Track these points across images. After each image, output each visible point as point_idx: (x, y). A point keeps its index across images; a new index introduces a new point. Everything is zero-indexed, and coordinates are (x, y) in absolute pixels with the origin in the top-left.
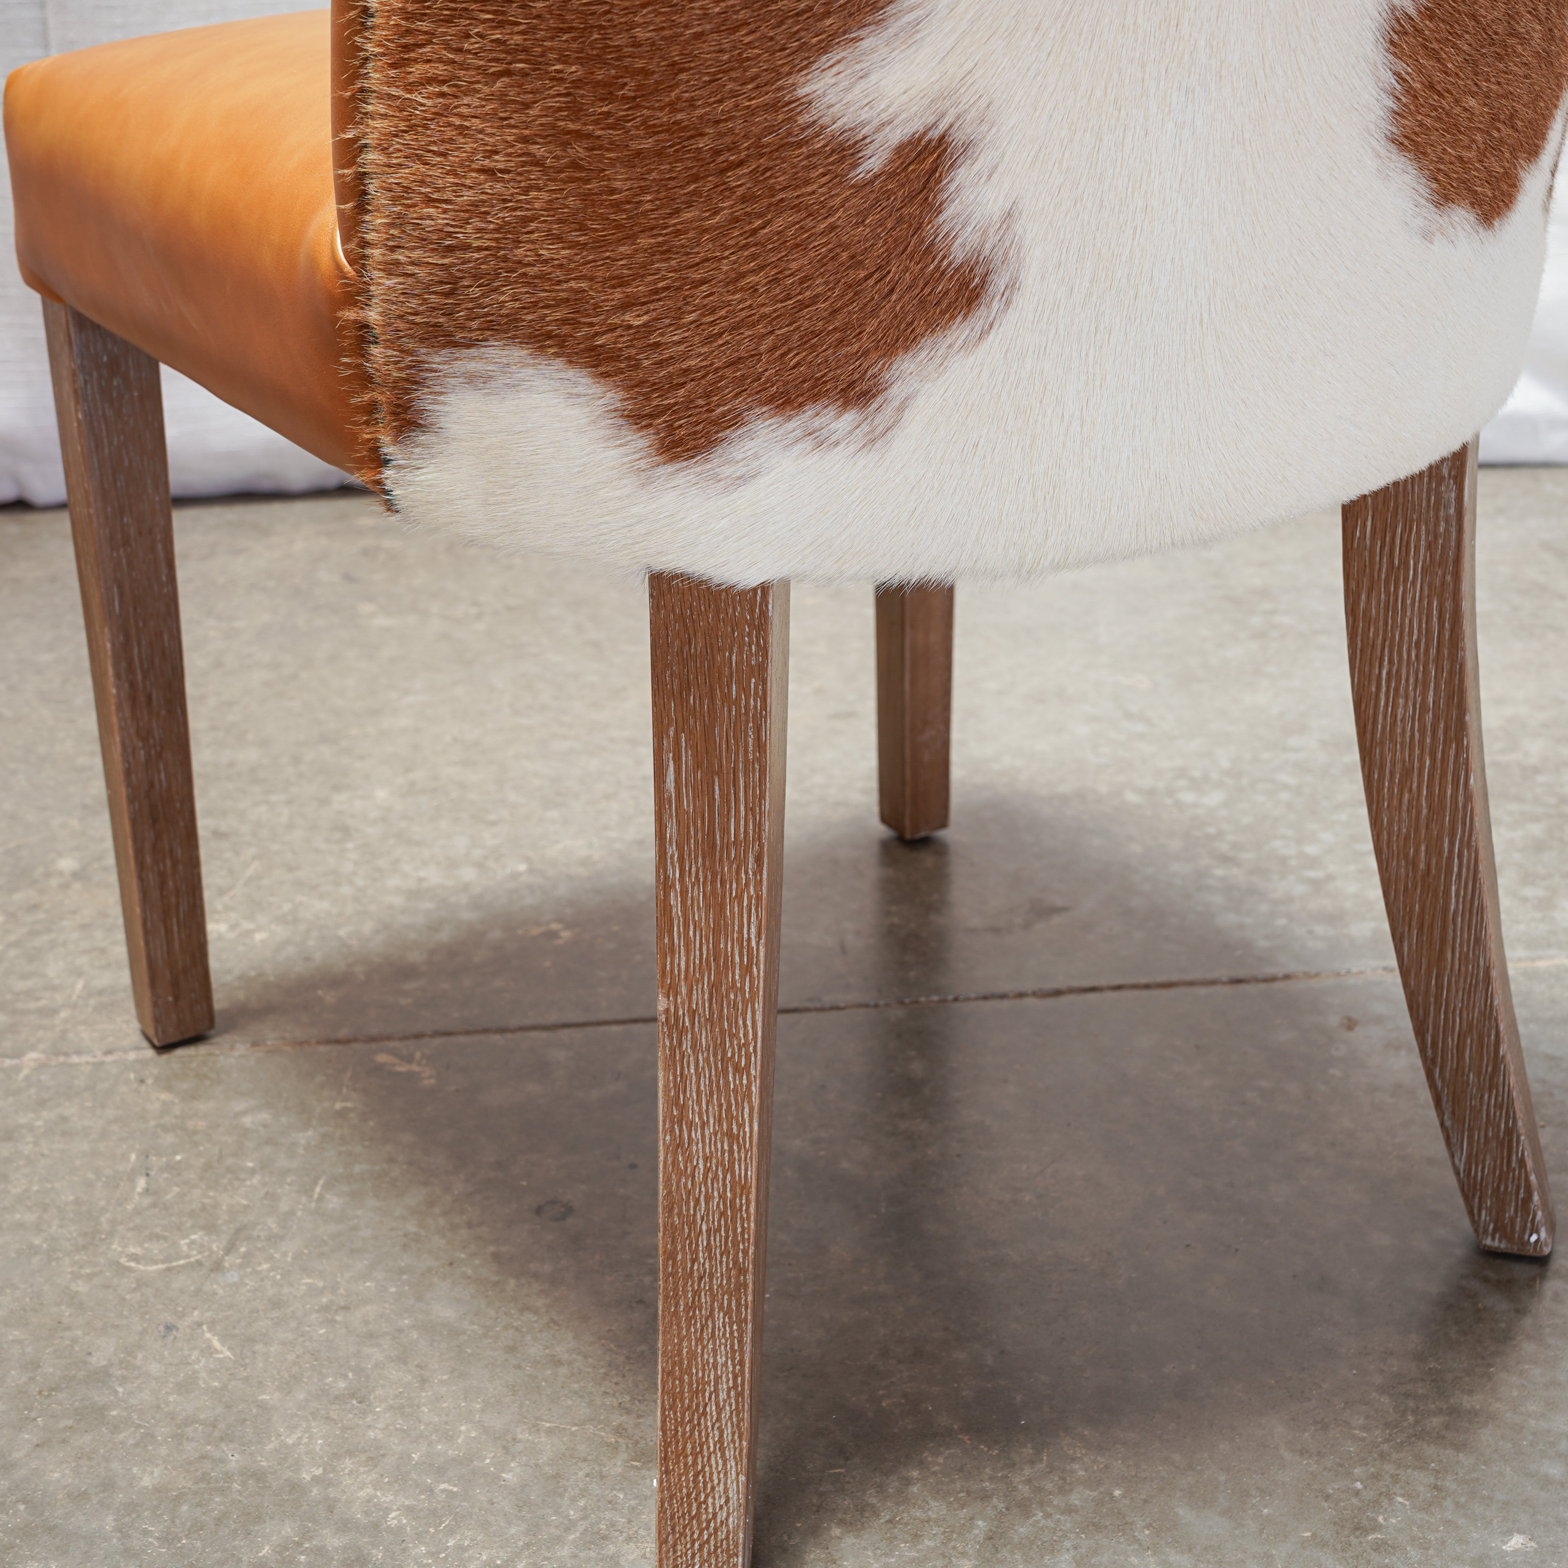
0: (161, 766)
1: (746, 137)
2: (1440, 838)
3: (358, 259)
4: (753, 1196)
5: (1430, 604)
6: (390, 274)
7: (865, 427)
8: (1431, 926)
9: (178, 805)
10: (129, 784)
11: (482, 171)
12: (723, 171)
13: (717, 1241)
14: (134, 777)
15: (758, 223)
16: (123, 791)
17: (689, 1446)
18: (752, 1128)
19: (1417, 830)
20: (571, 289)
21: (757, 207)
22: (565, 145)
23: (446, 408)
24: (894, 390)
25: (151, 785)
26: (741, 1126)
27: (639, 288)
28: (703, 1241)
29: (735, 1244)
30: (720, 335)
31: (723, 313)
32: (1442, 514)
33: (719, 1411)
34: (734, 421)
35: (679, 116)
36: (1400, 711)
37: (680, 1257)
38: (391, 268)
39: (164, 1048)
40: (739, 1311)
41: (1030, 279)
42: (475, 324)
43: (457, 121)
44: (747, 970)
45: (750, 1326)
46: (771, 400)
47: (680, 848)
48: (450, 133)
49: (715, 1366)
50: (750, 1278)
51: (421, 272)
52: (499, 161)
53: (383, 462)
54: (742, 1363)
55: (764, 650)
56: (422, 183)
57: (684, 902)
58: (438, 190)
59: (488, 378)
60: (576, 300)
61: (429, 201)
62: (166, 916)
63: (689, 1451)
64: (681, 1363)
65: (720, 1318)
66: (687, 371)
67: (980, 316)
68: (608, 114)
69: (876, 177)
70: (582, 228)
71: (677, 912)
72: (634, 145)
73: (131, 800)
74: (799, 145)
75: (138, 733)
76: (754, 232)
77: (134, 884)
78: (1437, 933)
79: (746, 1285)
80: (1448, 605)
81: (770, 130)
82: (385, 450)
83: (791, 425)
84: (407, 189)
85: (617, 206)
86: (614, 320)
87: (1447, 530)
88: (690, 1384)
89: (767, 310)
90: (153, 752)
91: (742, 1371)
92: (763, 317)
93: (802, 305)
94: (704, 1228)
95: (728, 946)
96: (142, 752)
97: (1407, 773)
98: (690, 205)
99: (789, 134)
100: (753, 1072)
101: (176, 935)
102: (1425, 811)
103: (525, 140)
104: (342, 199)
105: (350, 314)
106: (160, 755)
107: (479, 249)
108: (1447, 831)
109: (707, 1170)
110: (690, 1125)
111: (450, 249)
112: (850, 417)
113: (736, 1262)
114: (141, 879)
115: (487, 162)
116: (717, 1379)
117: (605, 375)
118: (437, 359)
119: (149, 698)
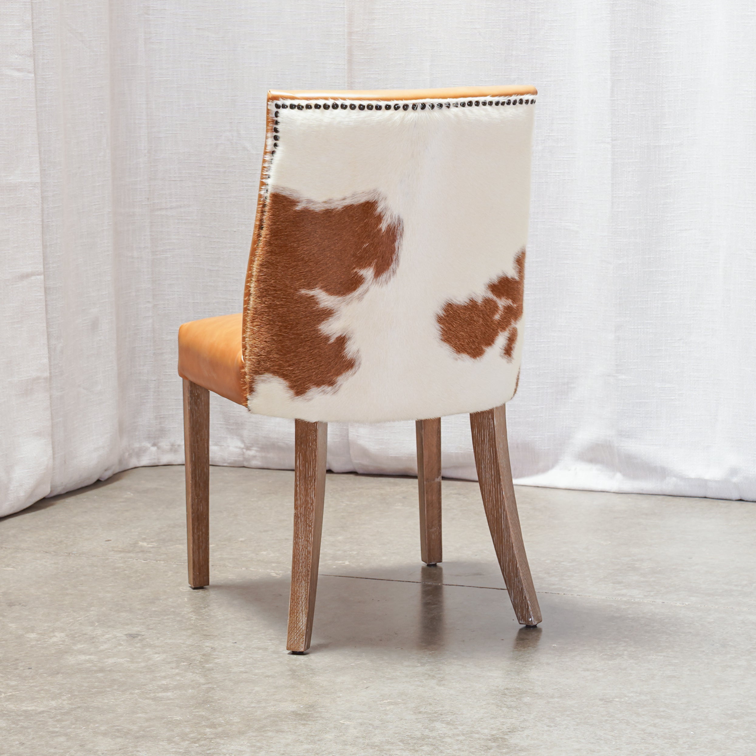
0: (201, 504)
1: (310, 336)
2: (498, 509)
3: (245, 359)
4: (311, 554)
5: (490, 449)
6: (249, 361)
7: (333, 390)
8: (499, 533)
9: (205, 516)
10: (192, 508)
11: (265, 341)
12: (306, 342)
13: (304, 564)
14: (194, 507)
15: (312, 351)
16: (190, 510)
17: (295, 611)
18: (311, 539)
19: (493, 507)
20: (279, 363)
21: (312, 348)
22: (279, 337)
23: (257, 387)
24: (338, 383)
25: (198, 510)
26: (309, 539)
27: (291, 363)
28: (301, 565)
29: (307, 565)
30: (305, 372)
31: (306, 367)
32: (490, 427)
33: (302, 603)
34: (308, 388)
35: (298, 332)
36: (487, 476)
37: (296, 568)
38: (250, 360)
39: (194, 589)
40: (307, 581)
41: (363, 362)
42: (263, 370)
43: (261, 333)
44: (312, 504)
45: (309, 584)
46: (315, 384)
47: (299, 478)
48: (260, 335)
49: (302, 593)
50: (310, 573)
51: (254, 360)
52: (267, 340)
53: (247, 400)
54: (307, 592)
55: (316, 436)
56: (255, 344)
57: (300, 489)
58: (257, 345)
59: (265, 380)
60: (280, 365)
61: (256, 347)
62: (199, 549)
63: (295, 612)
64: (295, 592)
65: (303, 582)
66: (300, 378)
67: (354, 369)
68: (286, 331)
69: (333, 343)
70: (281, 352)
71: (298, 491)
72: (291, 337)
73: (192, 513)
74: (320, 337)
75: (196, 494)
76: (311, 353)
77: (191, 538)
78: (500, 533)
79: (309, 574)
80: (494, 449)
81: (314, 335)
82: (248, 397)
83: (319, 389)
84: (252, 345)
85: (288, 348)
86: (287, 369)
87: (492, 431)
88: (296, 597)
89: (314, 367)
90: (199, 500)
91: (307, 594)
92: (314, 368)
93: (320, 366)
94: (301, 561)
95: (309, 499)
96: (197, 500)
97: (490, 492)
98: (300, 348)
99: (317, 335)
100: (312, 527)
101: (201, 554)
102: (495, 502)
103: (272, 336)
104: (243, 348)
105: (243, 370)
106: (201, 501)
107: (264, 355)
108: (500, 507)
109: (302, 548)
110: (299, 538)
111: (259, 356)
112: (330, 388)
113: (307, 569)
114: (193, 536)
115: (265, 340)
116: (302, 595)
117: (285, 379)
118: (257, 377)
119: (200, 485)
